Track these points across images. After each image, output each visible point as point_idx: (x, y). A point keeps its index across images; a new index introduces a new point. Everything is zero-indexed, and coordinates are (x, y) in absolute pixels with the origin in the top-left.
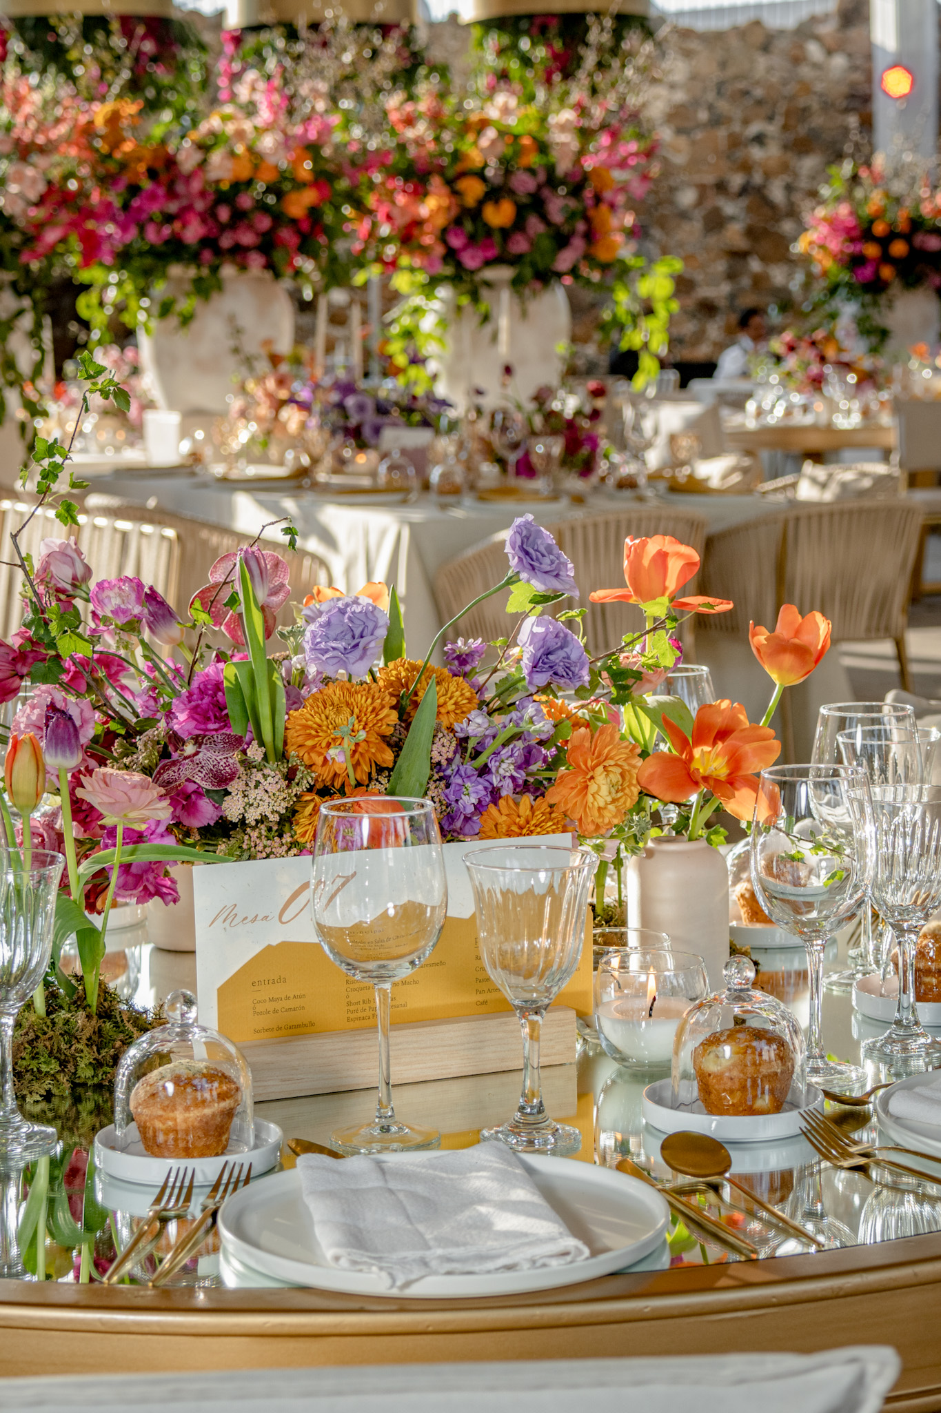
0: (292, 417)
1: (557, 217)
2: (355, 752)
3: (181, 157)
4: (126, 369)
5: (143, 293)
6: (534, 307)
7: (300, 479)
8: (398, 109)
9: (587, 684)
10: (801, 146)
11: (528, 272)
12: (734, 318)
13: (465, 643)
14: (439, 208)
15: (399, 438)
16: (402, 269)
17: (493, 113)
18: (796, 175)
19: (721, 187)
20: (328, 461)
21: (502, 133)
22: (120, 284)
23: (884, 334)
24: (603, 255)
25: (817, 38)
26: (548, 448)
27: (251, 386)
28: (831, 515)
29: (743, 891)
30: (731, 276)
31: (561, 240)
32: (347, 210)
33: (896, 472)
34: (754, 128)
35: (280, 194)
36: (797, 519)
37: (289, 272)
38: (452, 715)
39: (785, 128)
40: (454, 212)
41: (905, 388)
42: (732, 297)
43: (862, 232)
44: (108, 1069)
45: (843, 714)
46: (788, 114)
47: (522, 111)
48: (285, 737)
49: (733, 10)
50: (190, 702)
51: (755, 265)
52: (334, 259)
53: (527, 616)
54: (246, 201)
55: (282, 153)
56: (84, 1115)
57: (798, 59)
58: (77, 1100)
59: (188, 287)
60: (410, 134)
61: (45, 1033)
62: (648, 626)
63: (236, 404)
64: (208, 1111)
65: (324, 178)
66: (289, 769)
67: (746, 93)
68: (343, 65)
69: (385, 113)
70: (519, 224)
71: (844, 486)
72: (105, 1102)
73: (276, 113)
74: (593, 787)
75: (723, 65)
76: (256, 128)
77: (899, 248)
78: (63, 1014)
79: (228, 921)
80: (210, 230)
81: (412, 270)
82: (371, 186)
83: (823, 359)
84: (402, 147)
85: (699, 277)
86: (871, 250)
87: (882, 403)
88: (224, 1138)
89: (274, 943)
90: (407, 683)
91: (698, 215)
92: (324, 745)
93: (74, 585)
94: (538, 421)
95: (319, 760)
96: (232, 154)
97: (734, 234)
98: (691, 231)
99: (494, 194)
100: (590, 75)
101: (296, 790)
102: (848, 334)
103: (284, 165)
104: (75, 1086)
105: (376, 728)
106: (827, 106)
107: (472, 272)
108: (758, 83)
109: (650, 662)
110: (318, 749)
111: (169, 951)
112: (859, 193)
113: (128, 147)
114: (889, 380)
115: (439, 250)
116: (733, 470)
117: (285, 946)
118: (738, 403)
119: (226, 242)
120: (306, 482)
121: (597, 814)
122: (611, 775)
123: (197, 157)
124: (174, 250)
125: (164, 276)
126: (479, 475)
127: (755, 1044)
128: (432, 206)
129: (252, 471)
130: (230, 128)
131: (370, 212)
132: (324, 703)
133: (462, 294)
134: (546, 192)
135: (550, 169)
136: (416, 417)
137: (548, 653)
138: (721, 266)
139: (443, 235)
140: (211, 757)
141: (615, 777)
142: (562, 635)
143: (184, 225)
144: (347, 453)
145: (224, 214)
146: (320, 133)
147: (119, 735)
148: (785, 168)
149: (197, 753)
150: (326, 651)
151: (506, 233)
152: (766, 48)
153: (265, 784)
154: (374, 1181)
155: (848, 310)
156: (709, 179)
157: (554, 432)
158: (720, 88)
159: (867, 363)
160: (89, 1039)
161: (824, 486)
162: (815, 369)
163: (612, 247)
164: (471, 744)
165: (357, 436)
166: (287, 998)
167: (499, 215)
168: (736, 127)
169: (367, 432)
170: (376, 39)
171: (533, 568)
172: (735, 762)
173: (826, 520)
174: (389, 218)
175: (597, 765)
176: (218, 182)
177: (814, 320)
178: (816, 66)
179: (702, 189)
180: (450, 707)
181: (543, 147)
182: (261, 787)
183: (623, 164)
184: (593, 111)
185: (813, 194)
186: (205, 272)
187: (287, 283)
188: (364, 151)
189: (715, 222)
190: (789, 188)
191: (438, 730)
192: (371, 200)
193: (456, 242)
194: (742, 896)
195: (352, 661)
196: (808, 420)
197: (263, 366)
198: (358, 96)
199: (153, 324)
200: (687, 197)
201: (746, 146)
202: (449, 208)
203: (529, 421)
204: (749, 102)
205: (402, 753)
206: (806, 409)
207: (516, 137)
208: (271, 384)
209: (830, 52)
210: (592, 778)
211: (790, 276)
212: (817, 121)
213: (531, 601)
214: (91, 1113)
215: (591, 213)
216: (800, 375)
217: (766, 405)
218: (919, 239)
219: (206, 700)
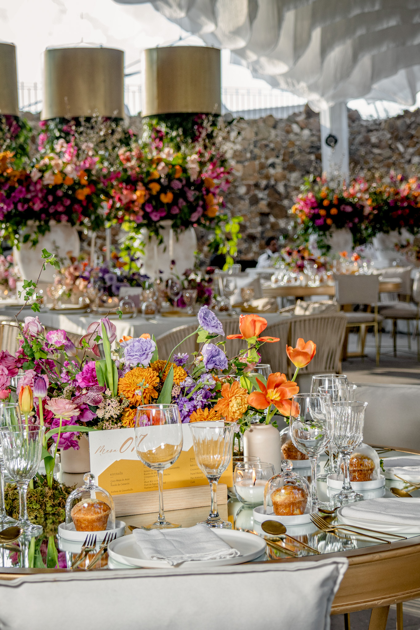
0: (81, 284)
1: (191, 199)
2: (144, 392)
3: (32, 175)
4: (7, 265)
5: (16, 232)
6: (181, 237)
7: (86, 309)
8: (123, 154)
9: (227, 368)
10: (291, 168)
11: (179, 222)
12: (263, 242)
13: (181, 355)
14: (141, 196)
15: (127, 291)
16: (126, 221)
17: (163, 155)
18: (289, 180)
19: (257, 186)
20: (97, 301)
21: (167, 164)
22: (6, 228)
23: (328, 248)
24: (210, 215)
25: (297, 123)
26: (190, 294)
27: (63, 271)
28: (309, 320)
29: (285, 448)
30: (262, 224)
31: (192, 208)
32: (102, 197)
33: (336, 304)
34: (270, 161)
35: (74, 191)
36: (295, 322)
37: (78, 223)
38: (178, 380)
39: (283, 160)
40: (147, 197)
41: (338, 270)
42: (263, 233)
43: (318, 204)
44: (57, 508)
45: (321, 378)
46: (284, 155)
47: (175, 155)
48: (118, 388)
49: (260, 110)
50: (83, 375)
51: (272, 219)
52: (98, 217)
53: (204, 344)
54: (60, 193)
55: (75, 173)
56: (49, 525)
57: (288, 132)
58: (46, 519)
59: (36, 229)
60: (129, 165)
61: (34, 495)
62: (249, 347)
63: (57, 278)
64: (100, 515)
65: (92, 183)
66: (120, 399)
67: (266, 146)
68: (100, 136)
69: (118, 156)
70: (175, 202)
71: (314, 309)
72: (56, 519)
73: (72, 157)
74: (231, 404)
75: (256, 134)
76: (64, 163)
77: (334, 211)
78: (40, 488)
79: (102, 452)
80: (44, 205)
81: (130, 221)
82: (112, 187)
83: (303, 258)
84: (125, 170)
85: (248, 224)
86: (322, 212)
87: (328, 276)
88: (105, 525)
89: (118, 460)
90: (161, 368)
91: (247, 197)
92: (133, 390)
93: (38, 334)
94: (186, 284)
95: (131, 396)
96: (54, 174)
97: (263, 206)
98: (244, 205)
99: (164, 189)
100: (204, 140)
101: (123, 406)
102: (313, 248)
103: (76, 178)
104: (45, 514)
105: (152, 384)
106: (301, 151)
107: (156, 222)
108: (271, 142)
109: (250, 360)
110: (130, 392)
111: (70, 473)
112: (316, 188)
113: (9, 171)
114: (332, 267)
115: (141, 213)
116: (267, 304)
117: (122, 461)
118: (268, 277)
119: (51, 210)
120: (89, 310)
121: (232, 414)
122: (238, 400)
123: (39, 175)
124: (30, 214)
125: (25, 224)
126: (161, 307)
127: (293, 491)
128: (139, 194)
129: (63, 306)
130: (53, 163)
131: (112, 197)
132: (132, 375)
133: (151, 231)
134: (186, 189)
135: (188, 179)
136: (135, 282)
137: (213, 357)
138: (257, 220)
139: (143, 207)
140: (92, 394)
141: (239, 400)
142: (218, 350)
143: (34, 204)
144: (105, 298)
145: (50, 198)
146: (90, 165)
147: (55, 389)
148: (284, 177)
149: (87, 393)
150: (133, 356)
151: (170, 206)
152: (275, 127)
153: (112, 404)
154: (161, 537)
155: (313, 238)
156: (252, 182)
157: (193, 288)
158: (255, 144)
159: (322, 260)
160: (50, 497)
161: (306, 309)
162: (300, 262)
163: (214, 212)
164: (186, 389)
165: (109, 292)
166: (123, 480)
167: (167, 198)
168: (263, 160)
169: (114, 289)
170: (114, 125)
171: (208, 325)
172: (283, 394)
173: (307, 322)
174: (120, 200)
175: (233, 396)
176: (48, 185)
177: (298, 242)
178: (296, 134)
179: (249, 187)
180: (177, 377)
181: (185, 170)
182: (110, 405)
183: (217, 177)
184: (205, 155)
185: (297, 189)
186: (42, 223)
187: (77, 227)
188: (109, 172)
189: (255, 201)
190: (286, 186)
191: (174, 385)
192: (112, 192)
193: (148, 210)
194: (284, 449)
195: (143, 359)
196: (298, 283)
197: (68, 262)
198: (106, 149)
199: (21, 245)
200: (242, 190)
201: (267, 168)
202: (145, 195)
203: (183, 283)
204: (268, 149)
205: (161, 394)
206: (296, 279)
207: (173, 166)
208: (72, 270)
209: (302, 129)
210: (231, 401)
211: (287, 224)
212: (297, 157)
213: (206, 338)
214: (51, 524)
215: (205, 197)
216: (293, 265)
217: (280, 278)
218: (342, 207)
219: (89, 375)
